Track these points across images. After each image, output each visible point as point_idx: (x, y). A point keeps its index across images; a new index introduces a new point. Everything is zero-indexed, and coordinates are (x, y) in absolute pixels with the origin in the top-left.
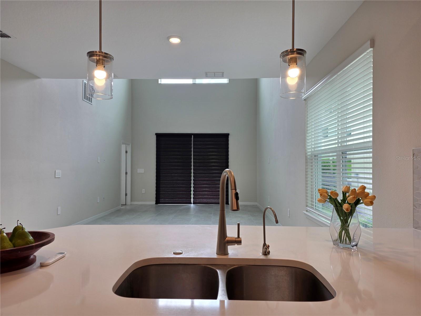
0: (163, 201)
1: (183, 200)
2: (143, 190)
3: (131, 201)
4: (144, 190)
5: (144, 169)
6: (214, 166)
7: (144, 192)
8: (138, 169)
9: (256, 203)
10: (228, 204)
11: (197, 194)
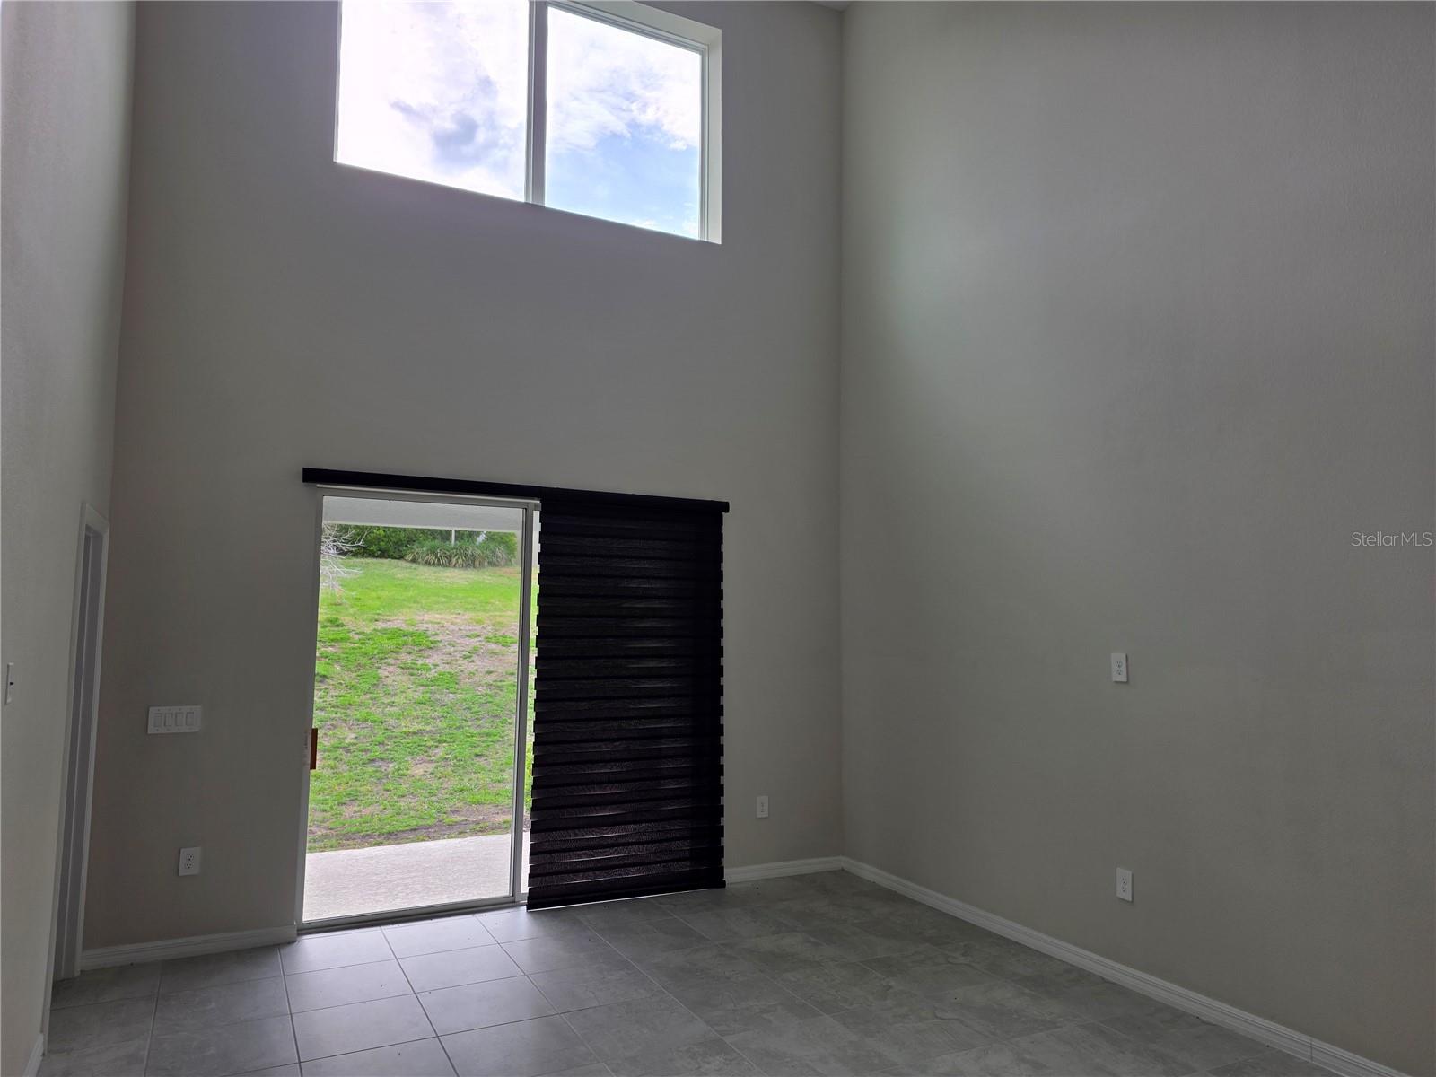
2: (185, 853)
3: (85, 942)
7: (195, 871)
8: (152, 711)
9: (843, 862)
10: (723, 884)
11: (556, 847)
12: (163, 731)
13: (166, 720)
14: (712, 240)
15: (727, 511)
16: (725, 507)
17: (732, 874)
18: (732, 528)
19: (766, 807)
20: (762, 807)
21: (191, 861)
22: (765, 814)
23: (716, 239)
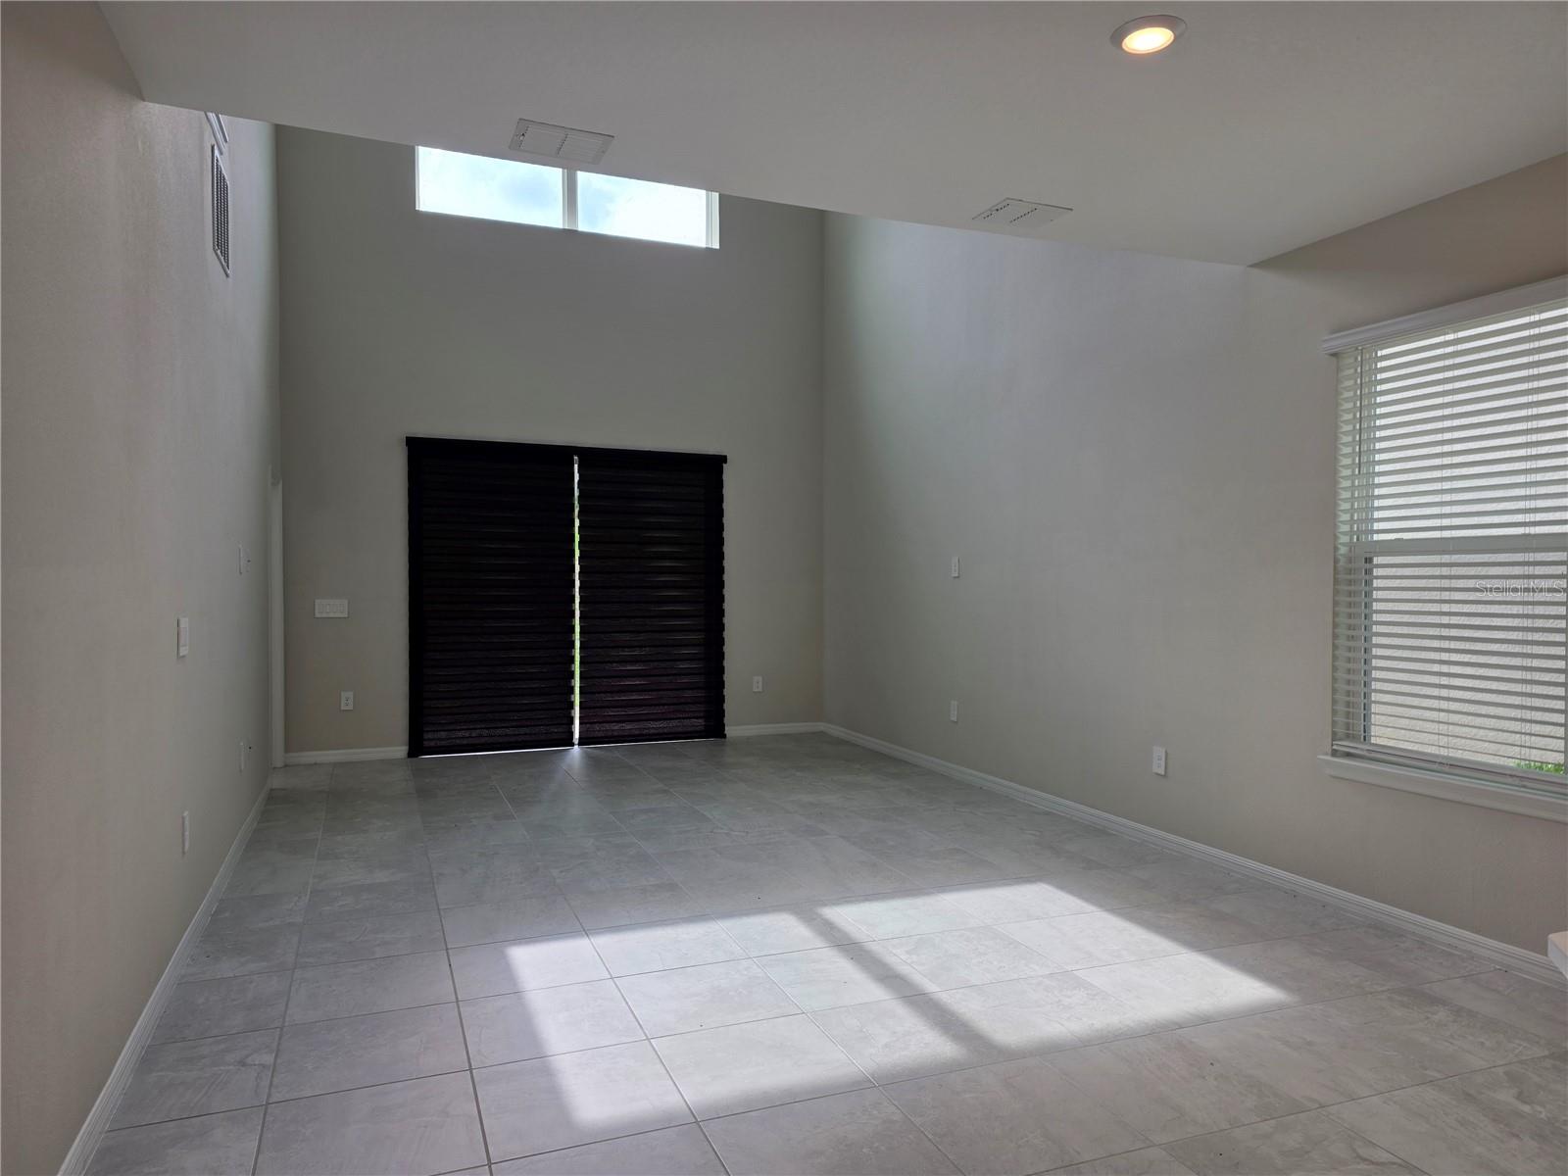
0: (443, 743)
1: (537, 729)
2: (344, 695)
3: (287, 749)
4: (350, 694)
5: (346, 602)
6: (666, 586)
7: (351, 707)
8: (317, 602)
9: (821, 726)
10: (724, 736)
11: (598, 705)
12: (324, 615)
13: (329, 608)
14: (714, 247)
15: (726, 462)
16: (723, 459)
17: (730, 730)
18: (730, 475)
19: (760, 684)
20: (758, 682)
21: (347, 700)
22: (760, 689)
23: (717, 246)
